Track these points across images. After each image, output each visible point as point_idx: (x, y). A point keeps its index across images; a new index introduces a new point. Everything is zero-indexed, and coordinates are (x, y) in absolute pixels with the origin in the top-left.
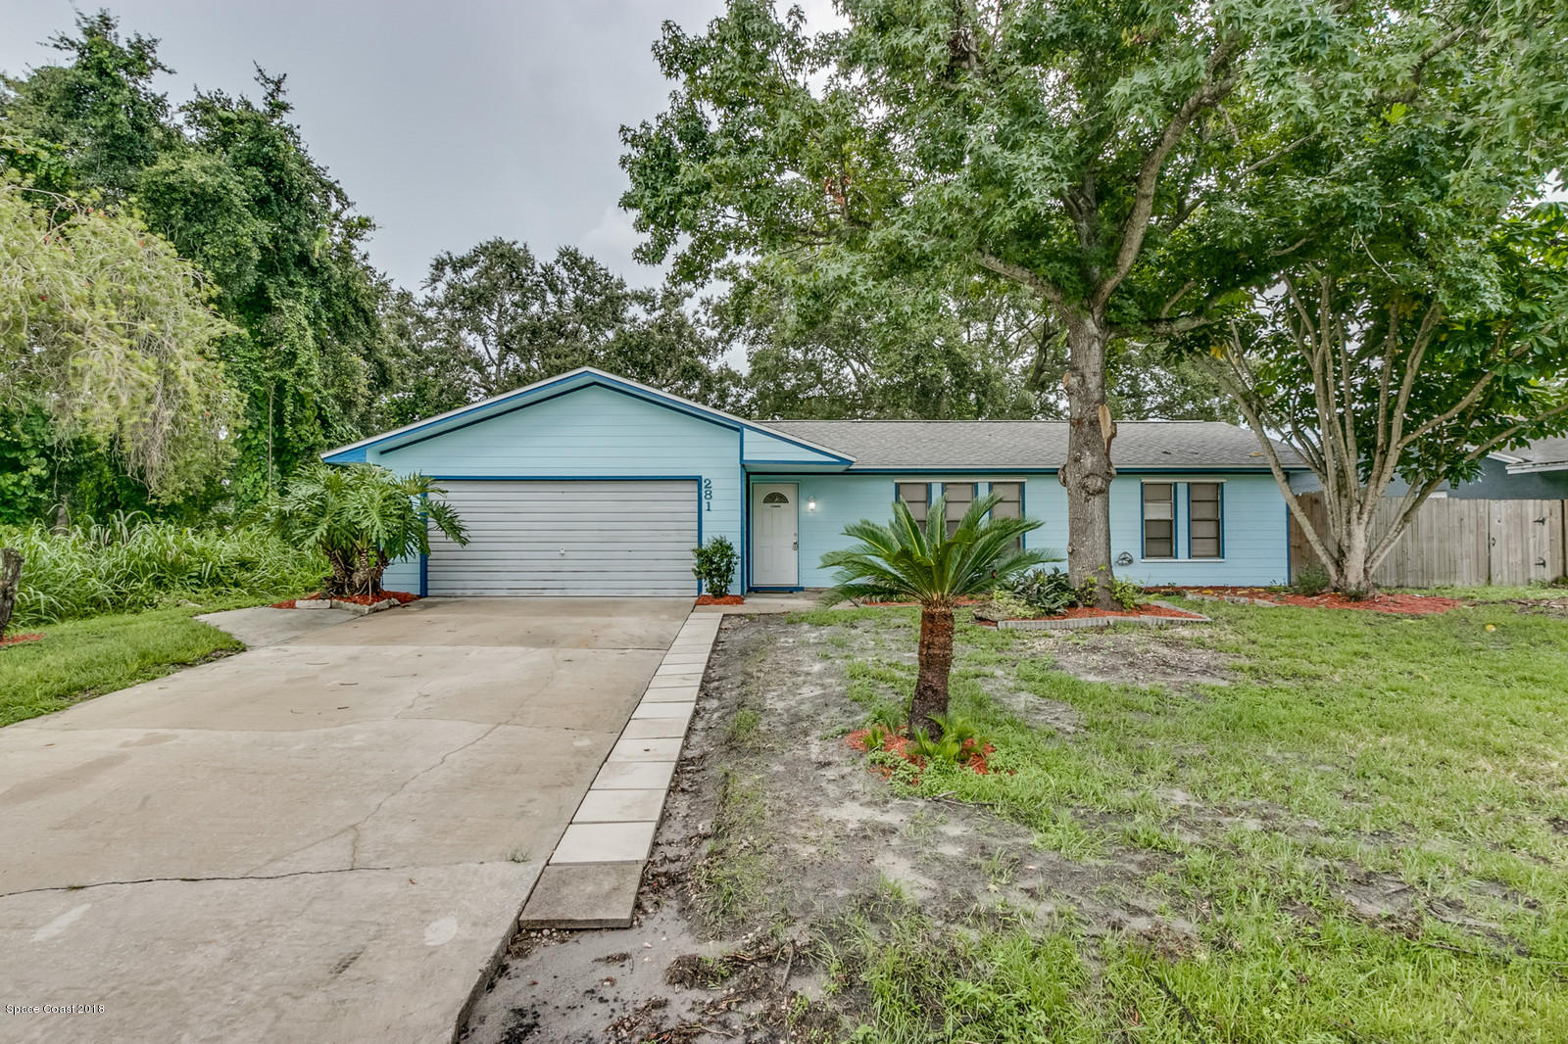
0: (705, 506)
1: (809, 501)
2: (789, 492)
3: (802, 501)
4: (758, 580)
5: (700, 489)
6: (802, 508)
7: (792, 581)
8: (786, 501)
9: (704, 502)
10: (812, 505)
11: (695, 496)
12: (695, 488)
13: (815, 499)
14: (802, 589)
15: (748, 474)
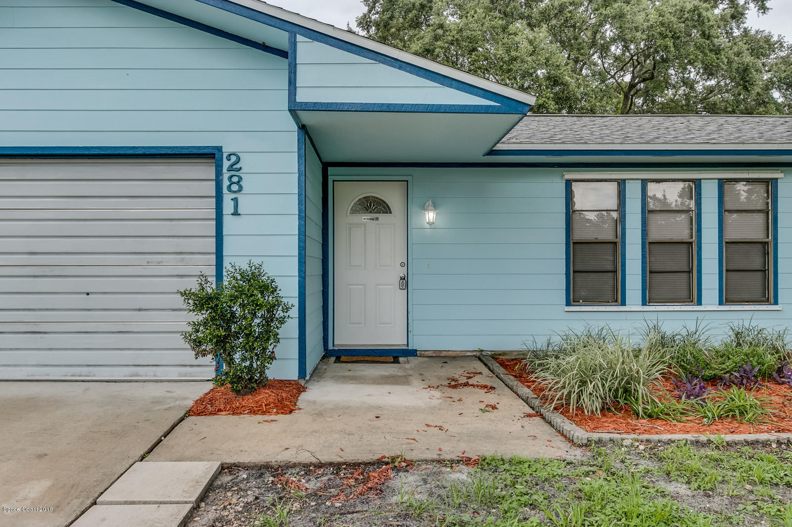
0: (228, 207)
1: (424, 208)
2: (392, 195)
3: (413, 209)
4: (344, 338)
5: (219, 173)
6: (414, 222)
7: (396, 339)
8: (386, 209)
9: (227, 198)
10: (430, 216)
11: (210, 188)
12: (209, 172)
13: (435, 207)
14: (413, 353)
15: (326, 166)
